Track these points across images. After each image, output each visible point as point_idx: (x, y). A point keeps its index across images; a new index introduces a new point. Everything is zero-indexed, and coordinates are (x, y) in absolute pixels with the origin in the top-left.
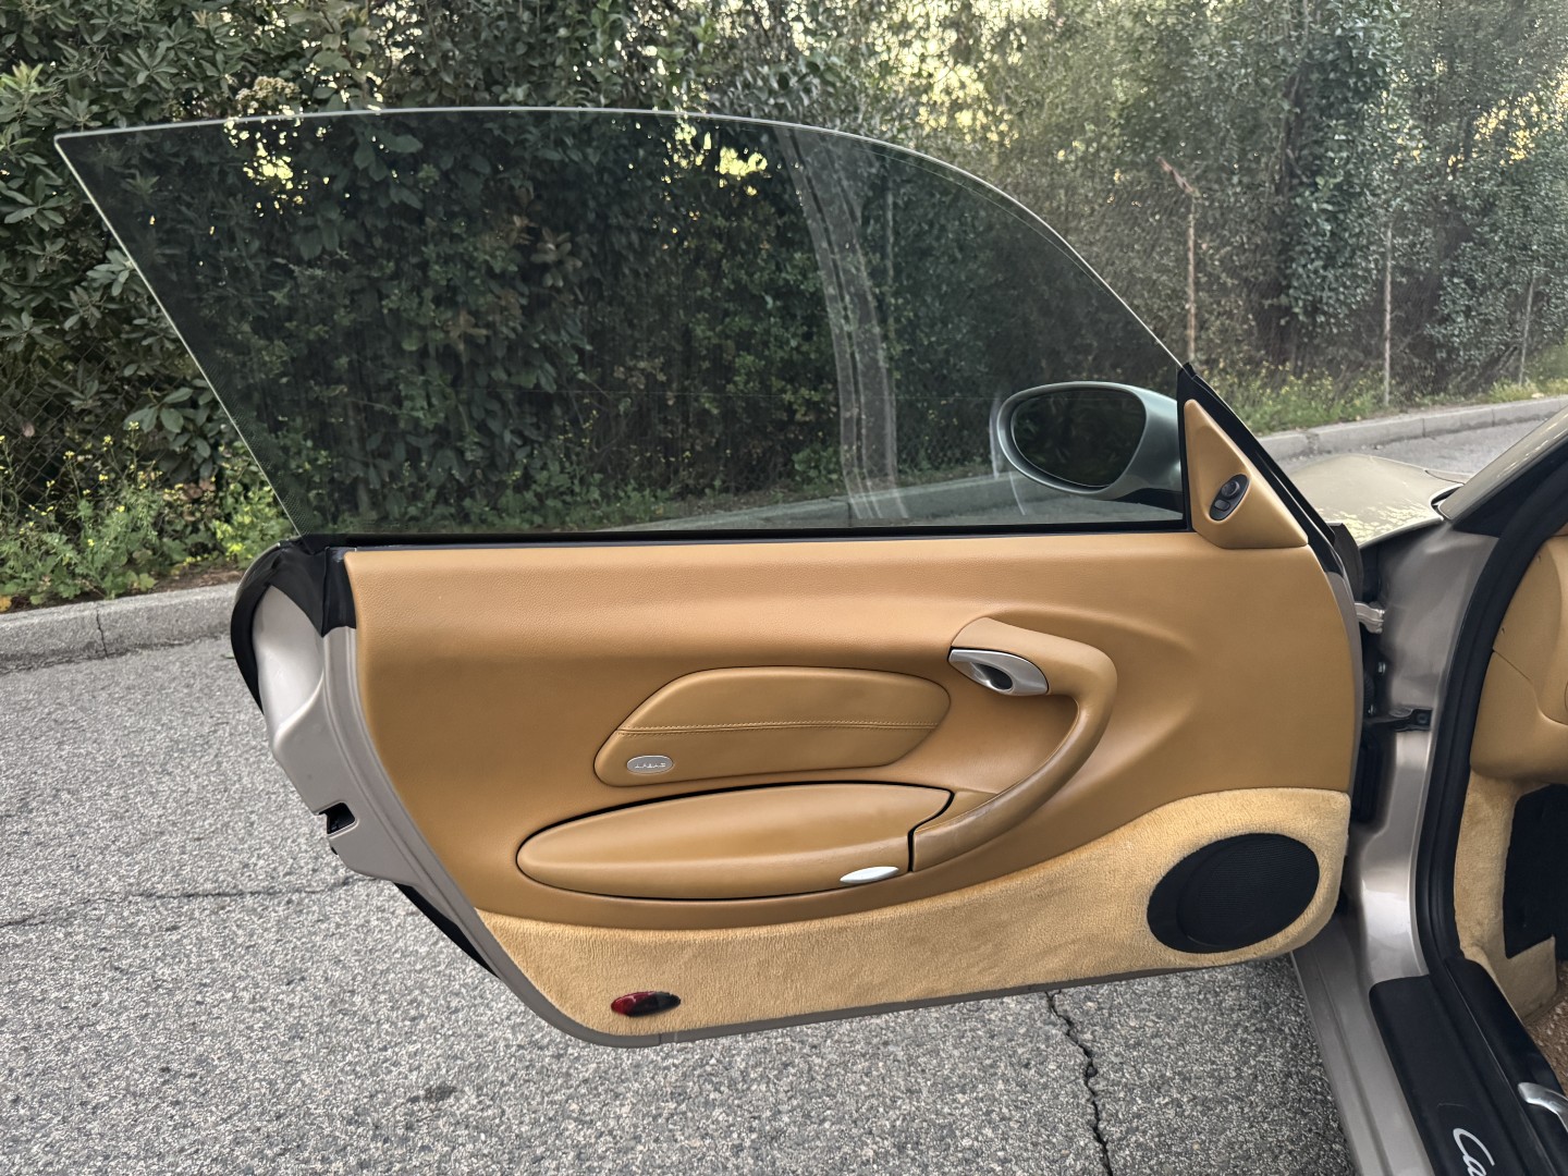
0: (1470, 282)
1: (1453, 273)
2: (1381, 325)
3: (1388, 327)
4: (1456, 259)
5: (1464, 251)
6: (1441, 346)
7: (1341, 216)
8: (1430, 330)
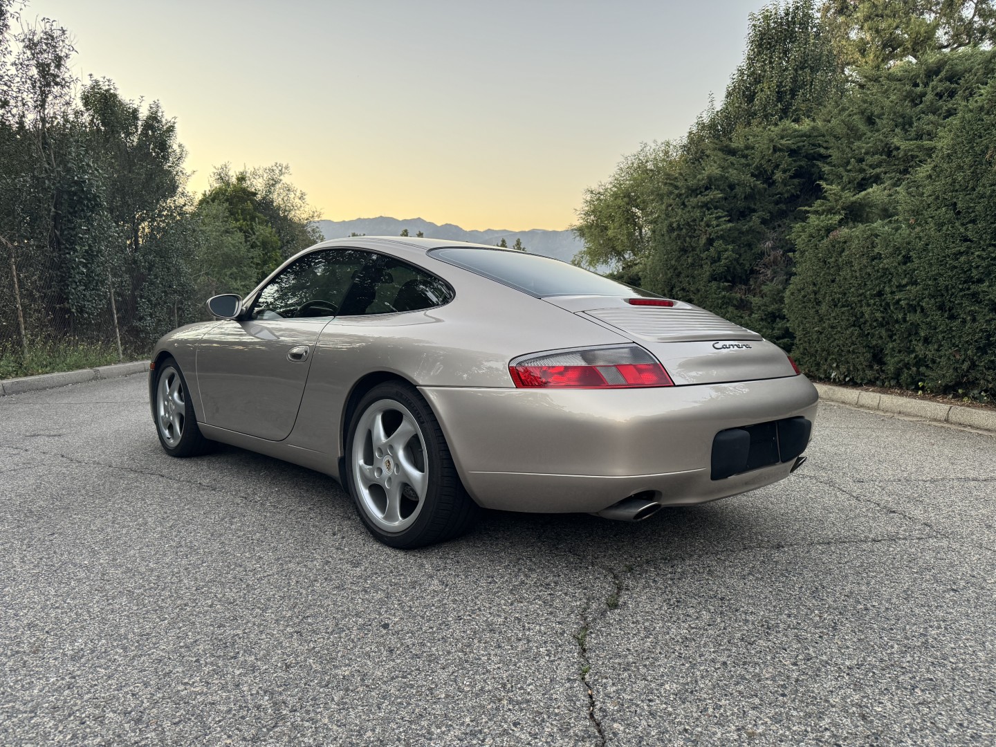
0: (149, 301)
1: (142, 297)
2: (113, 320)
3: (116, 321)
4: (142, 290)
5: (145, 286)
6: (142, 331)
7: (89, 265)
8: (136, 323)
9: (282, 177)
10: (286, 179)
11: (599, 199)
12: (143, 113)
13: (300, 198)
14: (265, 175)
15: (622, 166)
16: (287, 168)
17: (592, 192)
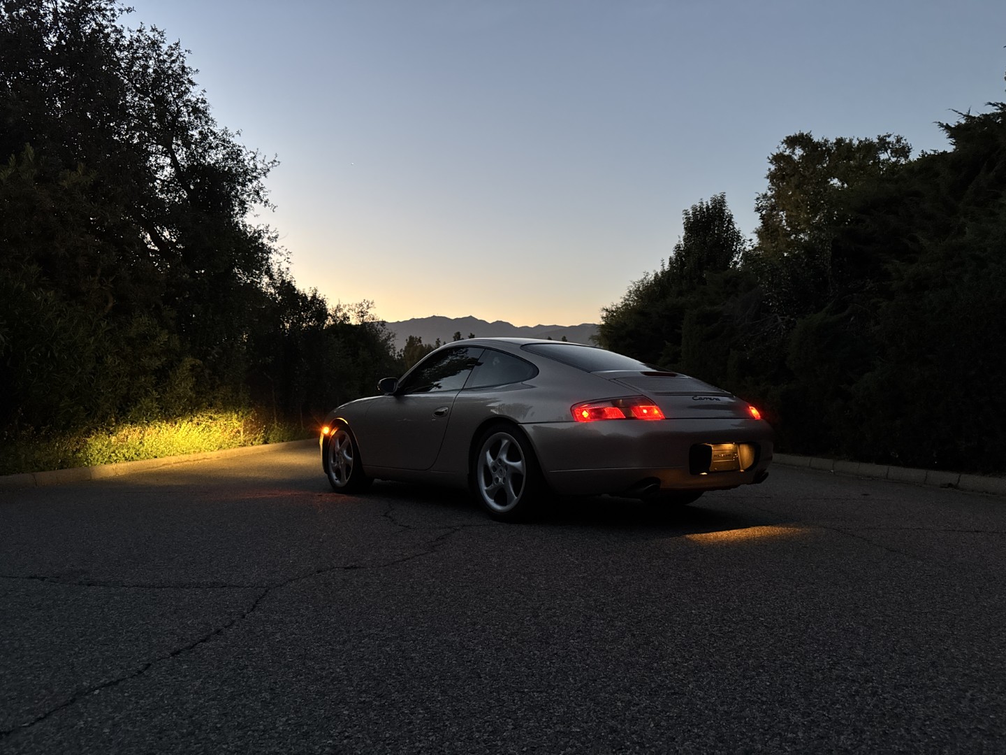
9: (368, 310)
10: (371, 312)
11: (612, 315)
12: (310, 296)
13: (381, 325)
14: (357, 309)
15: (631, 289)
16: (372, 303)
17: (607, 310)
